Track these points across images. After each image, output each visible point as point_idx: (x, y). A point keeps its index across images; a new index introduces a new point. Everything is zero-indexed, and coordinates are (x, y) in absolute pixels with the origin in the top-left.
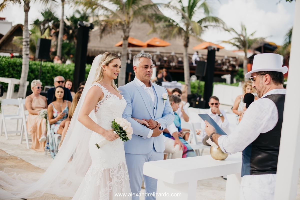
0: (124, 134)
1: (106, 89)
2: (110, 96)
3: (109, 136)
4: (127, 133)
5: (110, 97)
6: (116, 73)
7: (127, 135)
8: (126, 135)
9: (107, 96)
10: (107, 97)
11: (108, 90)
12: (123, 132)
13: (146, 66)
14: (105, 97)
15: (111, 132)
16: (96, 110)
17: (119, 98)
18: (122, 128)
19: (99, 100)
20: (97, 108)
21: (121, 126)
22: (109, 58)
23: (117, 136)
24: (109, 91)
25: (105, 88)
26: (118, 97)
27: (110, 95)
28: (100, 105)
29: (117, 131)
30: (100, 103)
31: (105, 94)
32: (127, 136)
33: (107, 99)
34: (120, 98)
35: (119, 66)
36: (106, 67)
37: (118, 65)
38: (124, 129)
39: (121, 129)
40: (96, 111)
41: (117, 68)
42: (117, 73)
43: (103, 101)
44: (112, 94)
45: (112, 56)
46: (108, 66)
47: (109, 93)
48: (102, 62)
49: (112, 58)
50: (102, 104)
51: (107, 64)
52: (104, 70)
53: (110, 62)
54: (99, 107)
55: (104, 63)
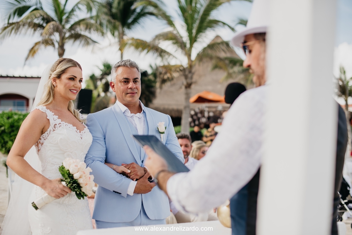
0: (75, 186)
1: (53, 115)
2: (60, 125)
3: (52, 190)
4: (81, 185)
5: (59, 127)
6: (73, 90)
8: (81, 188)
9: (56, 125)
10: (55, 127)
11: (57, 117)
12: (75, 183)
13: (126, 80)
14: (51, 128)
15: (57, 182)
16: (38, 148)
17: (77, 129)
18: (73, 175)
19: (42, 132)
20: (40, 145)
21: (71, 172)
22: (62, 66)
23: (67, 190)
24: (59, 118)
25: (53, 113)
26: (75, 127)
27: (60, 123)
28: (45, 139)
29: (66, 180)
30: (44, 137)
32: (83, 190)
33: (54, 129)
35: (78, 80)
36: (58, 81)
37: (76, 77)
38: (76, 176)
39: (71, 176)
40: (39, 150)
41: (75, 82)
42: (75, 90)
43: (49, 134)
44: (64, 122)
45: (67, 63)
46: (60, 79)
47: (59, 121)
48: (51, 73)
49: (67, 65)
50: (47, 138)
51: (59, 76)
52: (55, 86)
53: (63, 72)
54: (43, 143)
55: (54, 75)
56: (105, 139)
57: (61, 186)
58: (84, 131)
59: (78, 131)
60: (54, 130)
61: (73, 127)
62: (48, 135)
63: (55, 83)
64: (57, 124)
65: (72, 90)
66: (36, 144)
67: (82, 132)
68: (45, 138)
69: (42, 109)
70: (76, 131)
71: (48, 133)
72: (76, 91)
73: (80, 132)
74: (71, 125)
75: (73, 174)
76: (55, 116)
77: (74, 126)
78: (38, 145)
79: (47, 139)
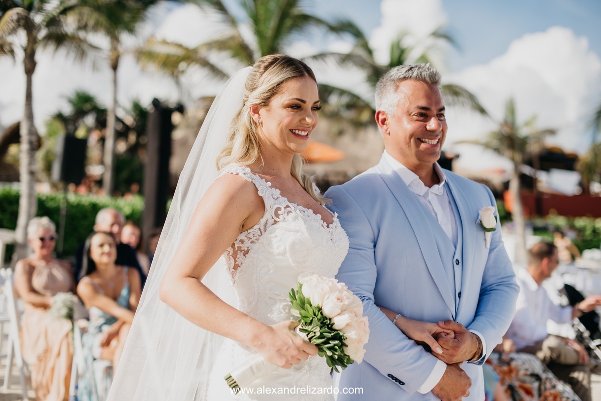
0: (335, 345)
1: (271, 188)
2: (288, 209)
4: (346, 342)
5: (288, 214)
7: (346, 346)
8: (345, 348)
9: (279, 209)
10: (277, 215)
11: (279, 191)
12: (333, 338)
13: (422, 111)
14: (268, 216)
15: (287, 331)
16: (235, 261)
17: (323, 219)
18: (330, 319)
20: (240, 255)
21: (327, 312)
22: (270, 77)
24: (282, 195)
25: (269, 184)
26: (319, 216)
27: (288, 206)
28: (252, 242)
30: (251, 236)
31: (268, 203)
32: (349, 351)
33: (277, 219)
34: (328, 221)
35: (309, 106)
37: (303, 102)
38: (339, 323)
39: (326, 323)
40: (236, 267)
41: (303, 112)
43: (263, 230)
44: (295, 204)
45: (280, 70)
46: (267, 108)
47: (284, 201)
48: (247, 95)
49: (281, 76)
50: (257, 240)
51: (266, 102)
52: (257, 122)
53: (274, 91)
54: (248, 251)
55: (255, 98)
56: (375, 246)
57: (299, 342)
60: (275, 222)
62: (261, 233)
63: (256, 115)
64: (283, 209)
65: (297, 132)
66: (231, 254)
67: (330, 226)
68: (253, 239)
69: (245, 174)
70: (323, 225)
71: (259, 229)
72: (306, 133)
73: (328, 227)
74: (311, 211)
75: (331, 317)
76: (273, 189)
77: (315, 212)
78: (235, 256)
79: (260, 241)
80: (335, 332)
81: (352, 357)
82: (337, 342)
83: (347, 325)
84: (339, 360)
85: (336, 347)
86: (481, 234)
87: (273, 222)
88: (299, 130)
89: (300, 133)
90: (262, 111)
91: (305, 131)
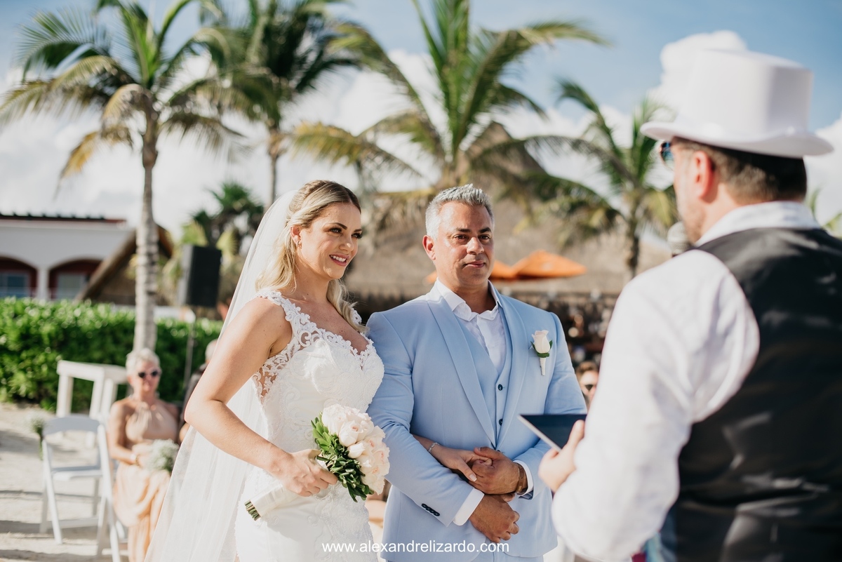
0: (350, 473)
1: (299, 313)
2: (316, 335)
4: (363, 471)
5: (314, 340)
7: (364, 475)
8: (362, 477)
9: (306, 334)
10: (304, 341)
11: (308, 316)
12: (349, 466)
13: (462, 233)
14: (295, 341)
15: (306, 459)
16: (263, 387)
17: (353, 345)
18: (346, 448)
20: (267, 381)
21: (343, 441)
22: (314, 199)
23: (330, 479)
24: (311, 320)
25: (299, 309)
26: (349, 343)
27: (315, 332)
28: (279, 368)
29: (328, 457)
30: (278, 361)
31: (295, 328)
32: (367, 480)
33: (303, 345)
34: (359, 347)
35: (350, 232)
37: (346, 227)
38: (354, 452)
39: (342, 452)
40: (264, 393)
41: (343, 237)
43: (289, 356)
44: (324, 330)
45: (326, 193)
46: (309, 230)
47: (312, 326)
48: (290, 215)
49: (327, 199)
50: (284, 365)
51: (307, 223)
52: (297, 244)
53: (317, 213)
54: (275, 376)
55: (297, 219)
56: (411, 372)
57: (316, 469)
58: (366, 352)
59: (356, 351)
60: (302, 348)
61: (344, 341)
62: (288, 358)
63: (297, 237)
64: (310, 335)
65: (335, 257)
66: (259, 379)
67: (362, 353)
68: (280, 365)
69: (274, 298)
70: (352, 352)
71: (286, 354)
72: (344, 260)
73: (359, 354)
74: (340, 337)
75: (347, 446)
76: (302, 314)
77: (346, 339)
78: (262, 381)
79: (286, 367)
80: (350, 461)
81: (370, 487)
82: (352, 470)
83: (362, 454)
84: (359, 490)
85: (352, 476)
86: (534, 360)
87: (299, 347)
88: (337, 256)
89: (337, 258)
90: (303, 232)
91: (343, 257)
